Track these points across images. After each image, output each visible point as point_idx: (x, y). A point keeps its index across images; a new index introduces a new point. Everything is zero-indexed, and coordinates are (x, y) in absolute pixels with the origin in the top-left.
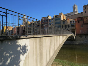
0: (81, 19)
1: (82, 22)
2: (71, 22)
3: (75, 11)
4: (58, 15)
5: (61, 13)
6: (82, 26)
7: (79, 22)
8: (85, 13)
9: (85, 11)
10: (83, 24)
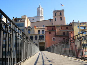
0: (52, 29)
1: (54, 33)
2: (39, 31)
3: (41, 15)
4: (20, 19)
5: (25, 16)
6: (54, 39)
7: (50, 33)
8: (56, 20)
10: (56, 36)
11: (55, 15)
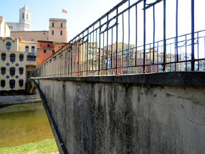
0: (49, 46)
1: (51, 52)
2: (27, 47)
3: (26, 22)
7: (45, 51)
8: (53, 34)
9: (53, 31)
11: (53, 26)
